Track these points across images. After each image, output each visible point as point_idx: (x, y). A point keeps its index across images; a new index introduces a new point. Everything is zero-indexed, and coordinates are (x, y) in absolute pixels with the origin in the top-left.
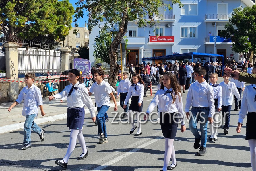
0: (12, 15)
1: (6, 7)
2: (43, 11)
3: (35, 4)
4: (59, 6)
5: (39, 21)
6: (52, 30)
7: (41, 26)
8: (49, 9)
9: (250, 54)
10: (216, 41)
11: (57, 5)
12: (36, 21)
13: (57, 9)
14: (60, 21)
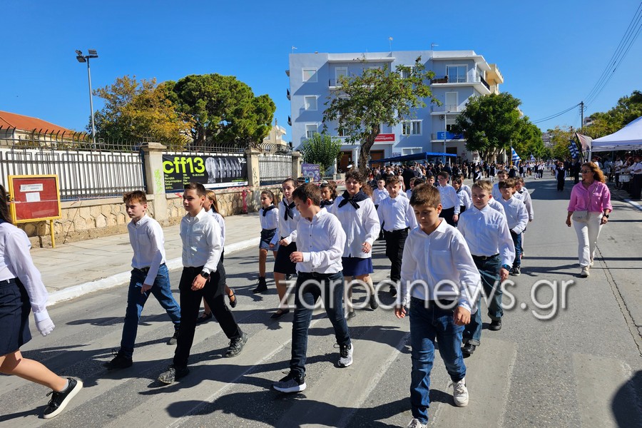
0: (204, 115)
1: (197, 105)
2: (241, 109)
3: (229, 101)
4: (258, 102)
5: (237, 121)
6: (252, 131)
7: (240, 126)
8: (248, 107)
9: (486, 153)
10: (445, 138)
11: (255, 101)
12: (233, 121)
13: (256, 106)
14: (260, 119)
